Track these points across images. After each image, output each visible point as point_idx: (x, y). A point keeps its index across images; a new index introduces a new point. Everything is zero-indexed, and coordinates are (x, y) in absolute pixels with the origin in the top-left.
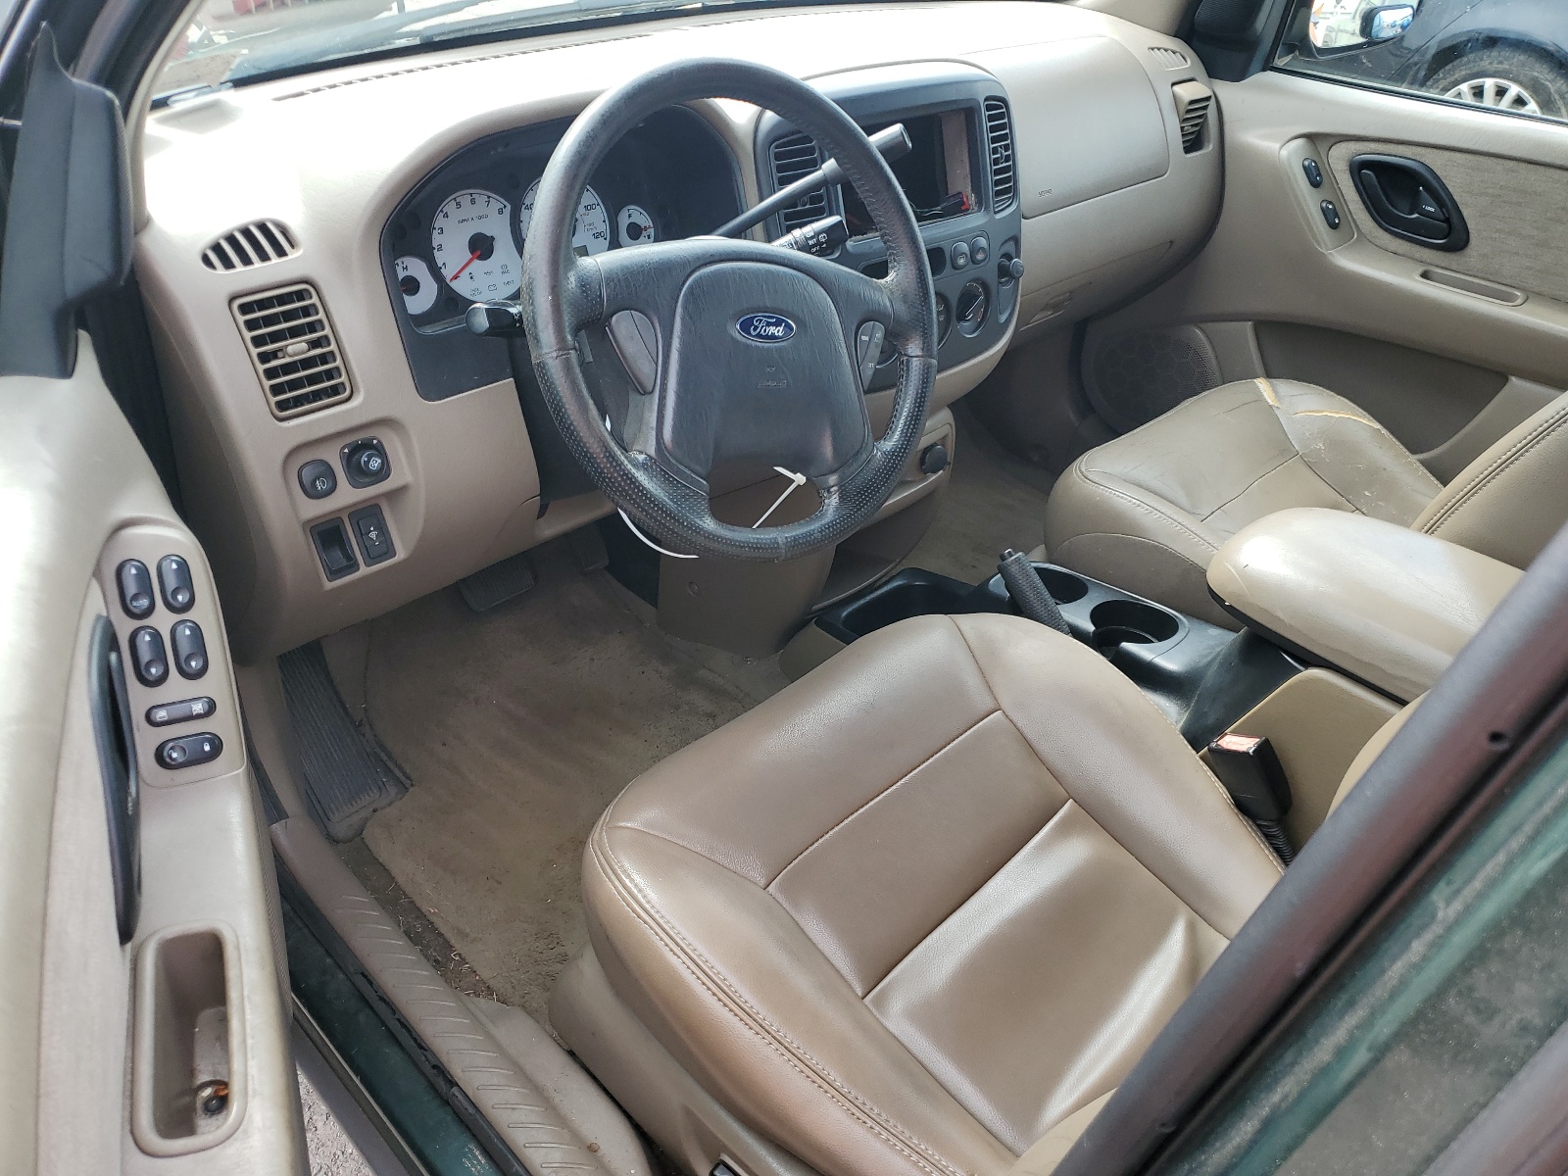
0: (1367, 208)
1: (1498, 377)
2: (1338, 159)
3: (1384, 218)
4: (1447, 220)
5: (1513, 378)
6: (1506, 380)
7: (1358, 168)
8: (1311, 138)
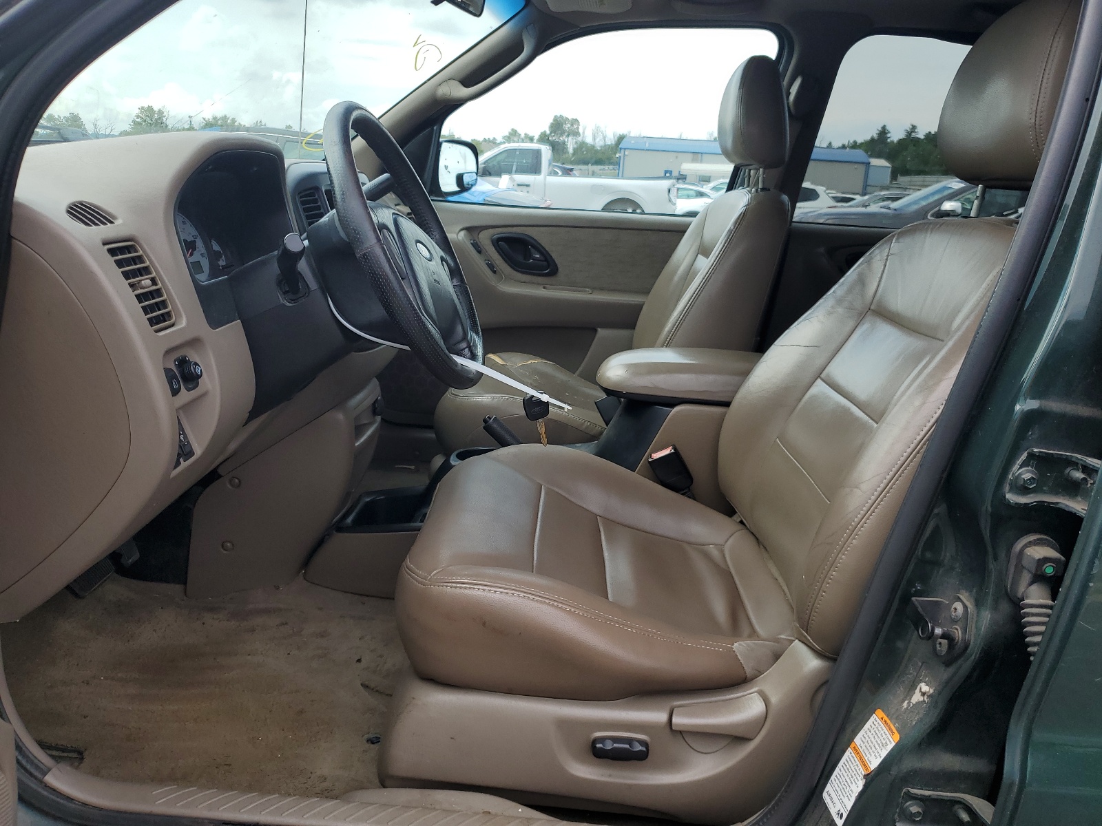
0: (506, 261)
1: (590, 330)
2: (485, 238)
3: (516, 265)
4: (546, 260)
5: (599, 329)
6: (596, 331)
7: (497, 242)
8: (469, 229)
